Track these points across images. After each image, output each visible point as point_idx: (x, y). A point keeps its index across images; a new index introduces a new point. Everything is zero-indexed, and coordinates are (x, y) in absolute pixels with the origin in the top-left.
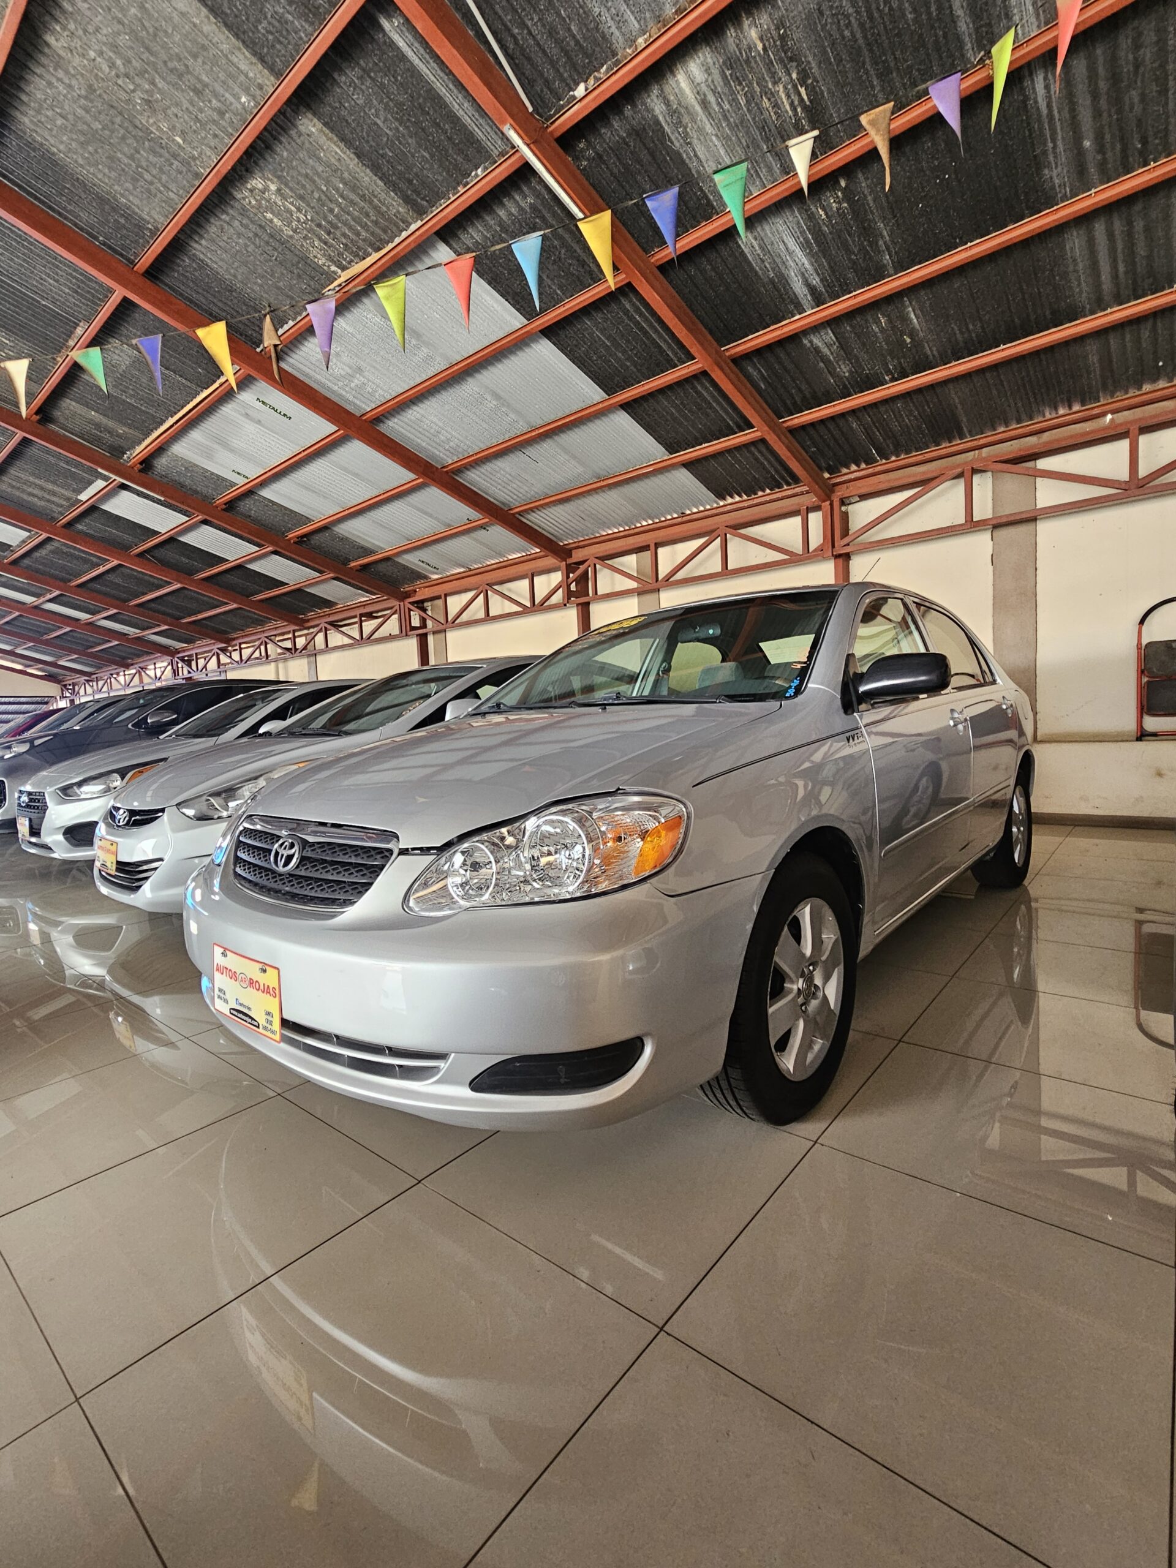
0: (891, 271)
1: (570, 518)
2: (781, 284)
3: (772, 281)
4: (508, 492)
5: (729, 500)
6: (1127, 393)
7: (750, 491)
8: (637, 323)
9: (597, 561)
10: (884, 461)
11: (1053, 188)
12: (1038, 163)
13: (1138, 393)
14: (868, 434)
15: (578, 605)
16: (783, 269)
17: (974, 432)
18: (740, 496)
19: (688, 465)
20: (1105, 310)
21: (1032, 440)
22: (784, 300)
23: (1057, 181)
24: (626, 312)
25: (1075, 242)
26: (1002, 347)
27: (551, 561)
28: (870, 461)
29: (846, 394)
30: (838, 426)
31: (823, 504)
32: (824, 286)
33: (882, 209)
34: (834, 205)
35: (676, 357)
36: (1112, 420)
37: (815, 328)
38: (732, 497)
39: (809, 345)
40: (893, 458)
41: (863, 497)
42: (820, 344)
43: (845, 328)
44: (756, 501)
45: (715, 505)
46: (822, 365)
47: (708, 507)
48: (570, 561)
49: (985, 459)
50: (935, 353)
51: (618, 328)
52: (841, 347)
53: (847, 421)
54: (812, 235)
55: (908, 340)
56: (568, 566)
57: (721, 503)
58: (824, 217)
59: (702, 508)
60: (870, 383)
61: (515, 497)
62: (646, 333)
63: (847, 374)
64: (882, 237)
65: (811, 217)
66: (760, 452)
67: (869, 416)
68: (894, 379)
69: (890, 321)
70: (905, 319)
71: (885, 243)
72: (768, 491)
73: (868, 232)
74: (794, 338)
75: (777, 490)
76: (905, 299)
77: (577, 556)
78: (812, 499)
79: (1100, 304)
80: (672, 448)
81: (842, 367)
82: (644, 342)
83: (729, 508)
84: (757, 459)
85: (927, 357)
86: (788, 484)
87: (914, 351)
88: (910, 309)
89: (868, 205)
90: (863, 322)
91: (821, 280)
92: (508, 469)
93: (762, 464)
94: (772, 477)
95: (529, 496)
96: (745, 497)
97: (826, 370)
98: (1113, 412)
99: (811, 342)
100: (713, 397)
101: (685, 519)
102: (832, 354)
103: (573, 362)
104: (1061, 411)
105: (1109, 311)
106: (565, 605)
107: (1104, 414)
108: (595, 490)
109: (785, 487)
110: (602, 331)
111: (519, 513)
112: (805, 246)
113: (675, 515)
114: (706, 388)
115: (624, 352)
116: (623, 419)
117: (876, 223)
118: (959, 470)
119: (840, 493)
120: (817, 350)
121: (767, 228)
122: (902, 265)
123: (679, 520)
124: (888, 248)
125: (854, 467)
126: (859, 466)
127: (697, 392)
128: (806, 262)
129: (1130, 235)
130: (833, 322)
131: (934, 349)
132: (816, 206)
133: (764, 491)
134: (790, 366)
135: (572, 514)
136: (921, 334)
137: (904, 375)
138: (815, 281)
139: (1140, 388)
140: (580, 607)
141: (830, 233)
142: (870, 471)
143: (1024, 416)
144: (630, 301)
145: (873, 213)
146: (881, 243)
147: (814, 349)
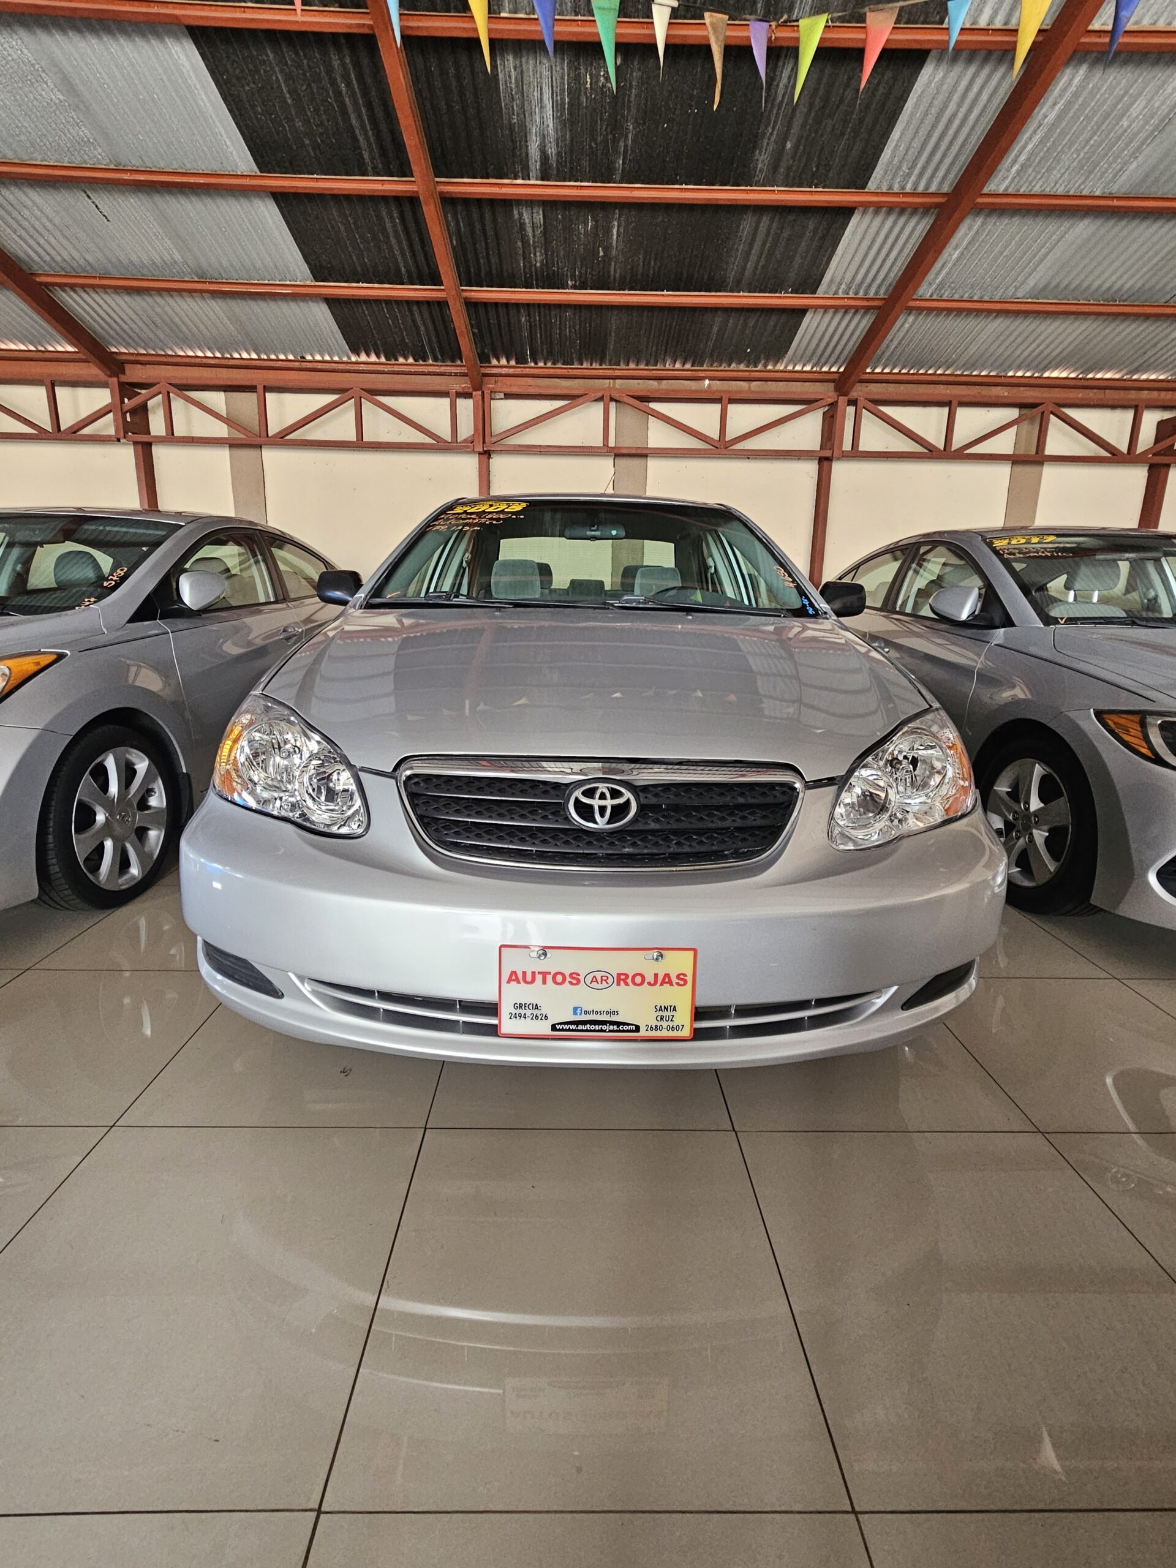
0: (618, 177)
1: (134, 317)
2: (517, 136)
3: (511, 127)
4: (36, 246)
5: (363, 358)
6: (721, 366)
7: (391, 355)
8: (338, 94)
9: (171, 388)
10: (532, 364)
11: (755, 169)
12: (754, 142)
13: (727, 368)
14: (531, 332)
15: (135, 443)
16: (528, 120)
17: (613, 362)
18: (378, 357)
19: (332, 302)
20: (739, 292)
21: (654, 384)
22: (514, 155)
23: (760, 166)
24: (330, 70)
25: (747, 224)
26: (665, 293)
27: (93, 371)
28: (521, 360)
29: (528, 285)
30: (508, 314)
31: (474, 393)
32: (558, 161)
33: (638, 110)
34: (602, 79)
35: (373, 163)
36: (709, 385)
37: (530, 202)
38: (368, 355)
39: (516, 216)
40: (541, 364)
41: (508, 396)
42: (527, 221)
43: (557, 215)
44: (396, 368)
45: (345, 359)
46: (520, 244)
47: (336, 359)
48: (123, 378)
49: (620, 391)
50: (618, 275)
51: (309, 85)
52: (545, 233)
53: (518, 311)
54: (571, 99)
55: (601, 254)
56: (122, 385)
57: (354, 359)
58: (588, 86)
59: (327, 358)
60: (553, 281)
61: (47, 258)
62: (344, 113)
63: (538, 265)
64: (626, 137)
65: (577, 78)
66: (421, 314)
67: (539, 316)
68: (574, 287)
69: (596, 227)
70: (608, 231)
71: (626, 146)
72: (411, 360)
73: (616, 126)
74: (507, 204)
75: (421, 362)
76: (617, 211)
77: (134, 374)
78: (464, 384)
79: (737, 287)
80: (320, 272)
81: (538, 254)
82: (337, 124)
83: (362, 367)
84: (414, 321)
85: (609, 276)
86: (435, 359)
87: (601, 266)
88: (616, 223)
89: (629, 96)
90: (574, 217)
91: (559, 154)
92: (48, 210)
93: (418, 329)
94: (423, 346)
95: (75, 265)
96: (383, 360)
97: (521, 252)
98: (711, 379)
99: (521, 215)
100: (396, 232)
101: (302, 366)
102: (534, 236)
103: (225, 99)
104: (678, 365)
105: (741, 294)
106: (119, 440)
107: (703, 379)
108: (190, 291)
109: (430, 362)
110: (289, 77)
111: (47, 285)
112: (558, 107)
113: (291, 357)
114: (392, 218)
115: (307, 122)
116: (269, 213)
117: (627, 121)
118: (600, 395)
119: (490, 384)
120: (522, 226)
121: (531, 62)
122: (631, 177)
123: (297, 364)
124: (625, 151)
125: (504, 362)
126: (508, 361)
127: (380, 218)
128: (551, 125)
129: (777, 237)
130: (549, 205)
131: (618, 271)
132: (587, 69)
133: (406, 358)
134: (490, 233)
135: (140, 312)
136: (614, 252)
137: (583, 286)
138: (552, 151)
139: (729, 365)
140: (140, 447)
141: (586, 107)
142: (518, 371)
143: (652, 361)
144: (341, 59)
145: (629, 111)
146: (622, 144)
147: (521, 224)
